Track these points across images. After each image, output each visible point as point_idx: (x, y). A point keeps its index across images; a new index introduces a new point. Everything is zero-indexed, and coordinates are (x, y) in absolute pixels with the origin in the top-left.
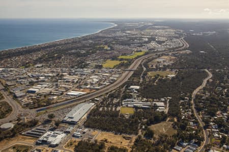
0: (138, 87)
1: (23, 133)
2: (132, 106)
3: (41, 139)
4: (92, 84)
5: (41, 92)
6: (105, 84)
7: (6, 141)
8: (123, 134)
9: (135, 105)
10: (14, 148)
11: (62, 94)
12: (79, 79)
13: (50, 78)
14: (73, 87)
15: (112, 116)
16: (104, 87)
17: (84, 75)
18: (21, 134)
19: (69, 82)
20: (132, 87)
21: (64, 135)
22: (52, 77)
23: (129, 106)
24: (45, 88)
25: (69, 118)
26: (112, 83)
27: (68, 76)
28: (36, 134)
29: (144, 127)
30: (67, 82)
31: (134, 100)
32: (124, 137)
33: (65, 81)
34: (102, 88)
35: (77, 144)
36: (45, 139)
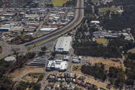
0: (98, 22)
1: (28, 64)
2: (104, 37)
3: (49, 66)
4: (55, 21)
5: (13, 30)
6: (67, 21)
7: (18, 71)
8: (111, 58)
9: (105, 36)
10: (29, 75)
11: (35, 31)
12: (40, 17)
13: (11, 17)
14: (40, 24)
15: (93, 45)
16: (68, 23)
17: (42, 13)
18: (26, 65)
19: (33, 20)
20: (92, 22)
21: (65, 62)
22: (13, 16)
23: (100, 37)
24: (14, 26)
25: (59, 49)
26: (72, 20)
27: (27, 15)
28: (40, 64)
29: (123, 52)
30: (30, 20)
31: (102, 32)
32: (113, 60)
33: (28, 19)
34: (67, 24)
35: (80, 68)
36: (53, 66)
